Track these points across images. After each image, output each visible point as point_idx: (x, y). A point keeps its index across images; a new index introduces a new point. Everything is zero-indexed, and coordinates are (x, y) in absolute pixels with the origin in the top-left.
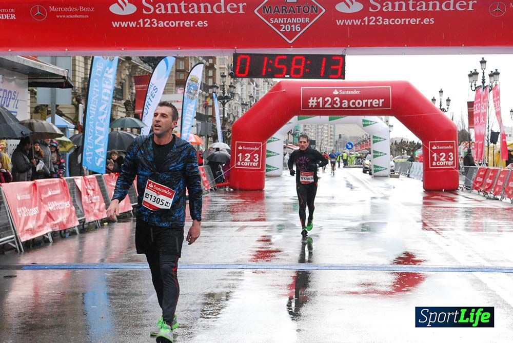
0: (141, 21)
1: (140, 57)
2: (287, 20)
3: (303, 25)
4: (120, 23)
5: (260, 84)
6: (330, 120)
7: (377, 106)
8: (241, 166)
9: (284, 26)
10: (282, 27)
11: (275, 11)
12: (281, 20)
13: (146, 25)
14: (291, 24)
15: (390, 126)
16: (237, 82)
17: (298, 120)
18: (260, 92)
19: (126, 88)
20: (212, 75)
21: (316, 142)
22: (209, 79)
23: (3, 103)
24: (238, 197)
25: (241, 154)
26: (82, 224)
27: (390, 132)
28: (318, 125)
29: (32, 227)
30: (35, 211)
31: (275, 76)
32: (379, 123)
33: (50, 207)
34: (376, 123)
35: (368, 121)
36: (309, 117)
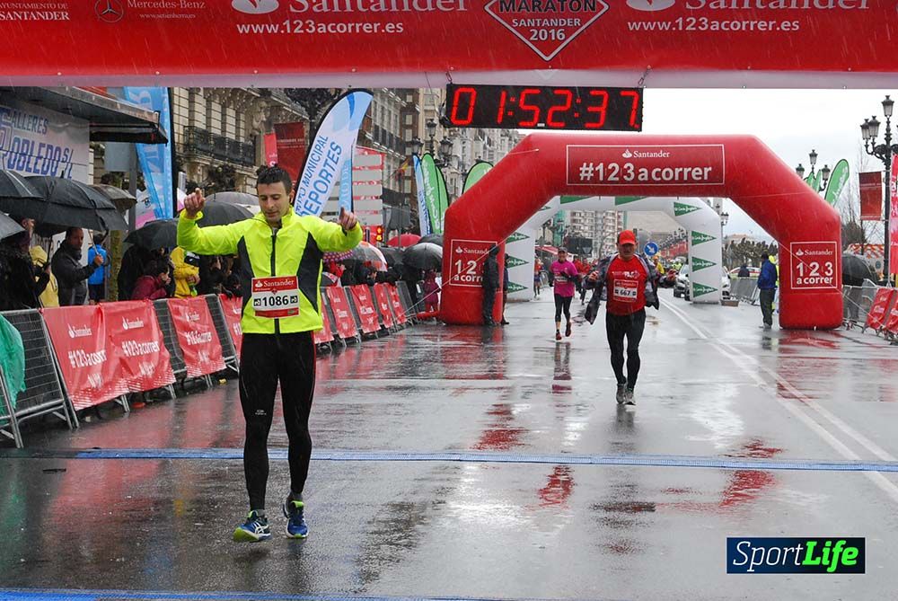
1: (285, 89)
2: (541, 22)
3: (569, 30)
4: (251, 27)
5: (496, 138)
6: (617, 203)
7: (700, 178)
8: (460, 282)
9: (536, 32)
11: (521, 7)
12: (531, 23)
13: (297, 31)
15: (723, 215)
16: (455, 135)
17: (562, 203)
18: (495, 153)
19: (260, 144)
20: (411, 123)
21: (593, 241)
22: (407, 131)
23: (45, 169)
24: (454, 337)
25: (460, 261)
26: (180, 381)
27: (722, 224)
28: (596, 212)
29: (94, 385)
30: (99, 357)
31: (521, 124)
32: (704, 209)
33: (126, 352)
34: (698, 209)
35: (684, 206)
36: (581, 199)
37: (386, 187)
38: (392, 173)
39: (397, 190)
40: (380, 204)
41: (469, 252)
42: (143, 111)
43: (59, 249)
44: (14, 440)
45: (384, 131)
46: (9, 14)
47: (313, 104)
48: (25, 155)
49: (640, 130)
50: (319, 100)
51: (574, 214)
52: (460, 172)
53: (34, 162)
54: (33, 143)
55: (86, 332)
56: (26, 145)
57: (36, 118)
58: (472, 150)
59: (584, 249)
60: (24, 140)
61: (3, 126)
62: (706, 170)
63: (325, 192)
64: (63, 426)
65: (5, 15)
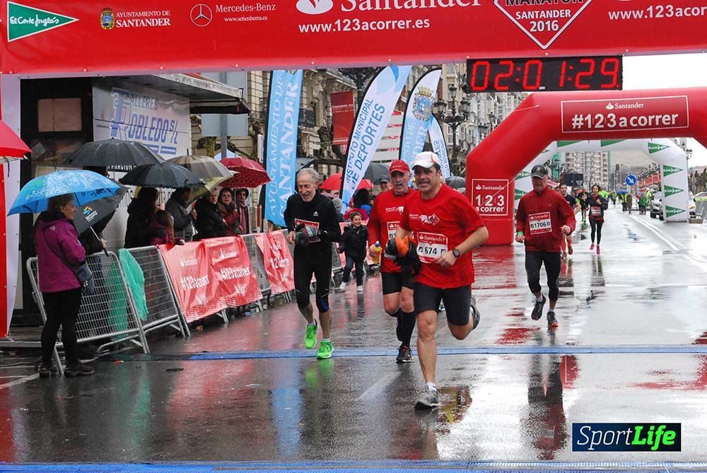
0: (338, 22)
1: (339, 68)
2: (539, 14)
3: (561, 21)
4: (310, 27)
5: (504, 98)
6: (602, 145)
7: (669, 123)
9: (535, 23)
10: (533, 24)
12: (531, 15)
13: (346, 29)
14: (545, 20)
15: (687, 151)
16: (471, 97)
17: (558, 146)
18: (504, 109)
19: (319, 109)
21: (584, 176)
23: (157, 137)
24: (477, 256)
25: (479, 196)
26: (266, 297)
27: (687, 159)
28: (586, 152)
29: (200, 303)
31: (527, 88)
33: (224, 276)
34: (668, 147)
35: (656, 145)
36: (574, 143)
41: (487, 188)
42: (230, 89)
43: (169, 199)
44: (142, 348)
46: (124, 21)
47: (360, 76)
48: (141, 126)
49: (620, 88)
50: (364, 74)
51: (568, 154)
52: (476, 125)
53: (148, 132)
54: (147, 117)
56: (142, 120)
57: (144, 97)
58: (485, 107)
59: (577, 182)
60: (140, 116)
61: (124, 105)
62: (674, 116)
63: (371, 144)
64: (179, 334)
65: (122, 23)
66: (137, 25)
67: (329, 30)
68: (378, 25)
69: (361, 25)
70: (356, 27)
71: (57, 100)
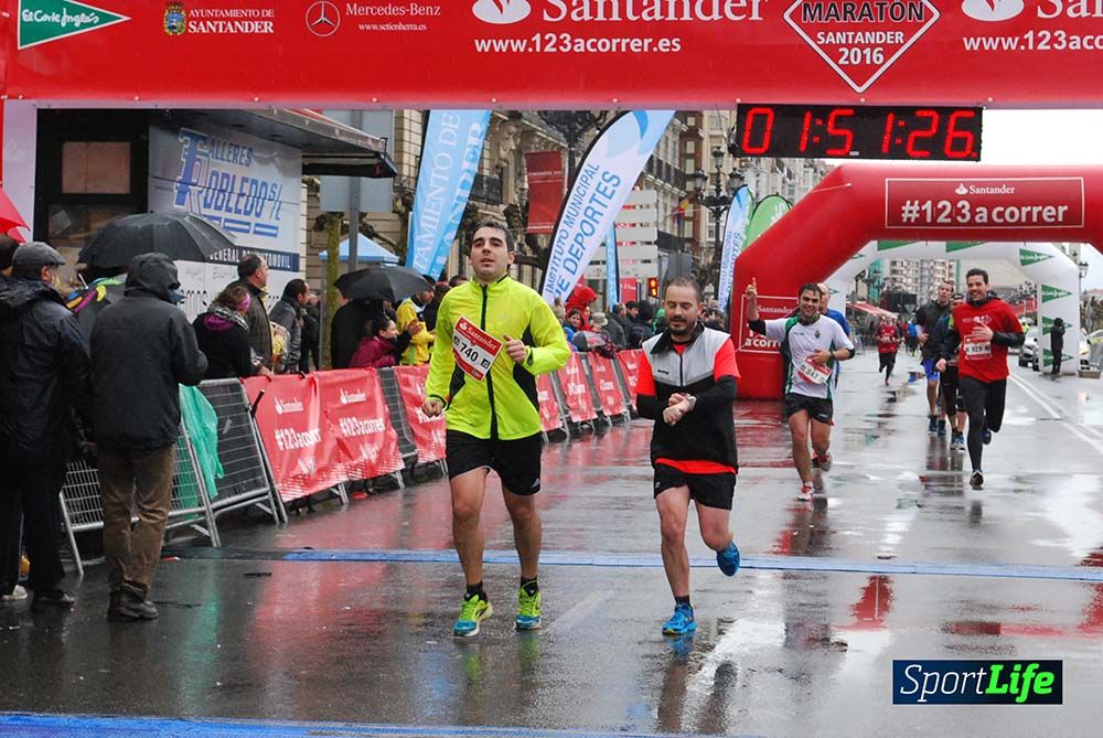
0: (537, 38)
1: (539, 113)
2: (854, 37)
3: (888, 50)
4: (492, 44)
5: (798, 170)
6: (948, 251)
7: (1053, 220)
8: (752, 347)
9: (846, 50)
10: (843, 52)
11: (829, 15)
12: (841, 38)
13: (548, 49)
14: (862, 47)
15: (1081, 264)
16: (747, 166)
17: (879, 249)
18: (796, 188)
19: (508, 177)
20: (693, 152)
21: (918, 297)
22: (688, 161)
23: (248, 209)
24: (744, 416)
26: (410, 466)
27: (1081, 276)
28: (922, 261)
29: (306, 471)
30: (312, 437)
31: (829, 152)
32: (1056, 257)
33: (344, 431)
34: (1050, 257)
35: (1032, 254)
36: (904, 244)
37: (661, 230)
38: (669, 213)
39: (676, 234)
40: (653, 251)
41: (764, 310)
42: (367, 138)
44: (209, 538)
45: (660, 162)
46: (201, 24)
47: (572, 129)
48: (221, 191)
49: (978, 159)
50: (579, 123)
51: (894, 263)
53: (235, 200)
54: (234, 176)
55: (297, 407)
56: (225, 180)
57: (237, 146)
58: (768, 183)
59: (907, 306)
60: (223, 174)
61: (198, 156)
62: (1062, 209)
63: (591, 234)
64: (267, 520)
65: (197, 26)
66: (221, 31)
67: (522, 50)
68: (600, 45)
69: (573, 44)
70: (565, 46)
71: (93, 144)
